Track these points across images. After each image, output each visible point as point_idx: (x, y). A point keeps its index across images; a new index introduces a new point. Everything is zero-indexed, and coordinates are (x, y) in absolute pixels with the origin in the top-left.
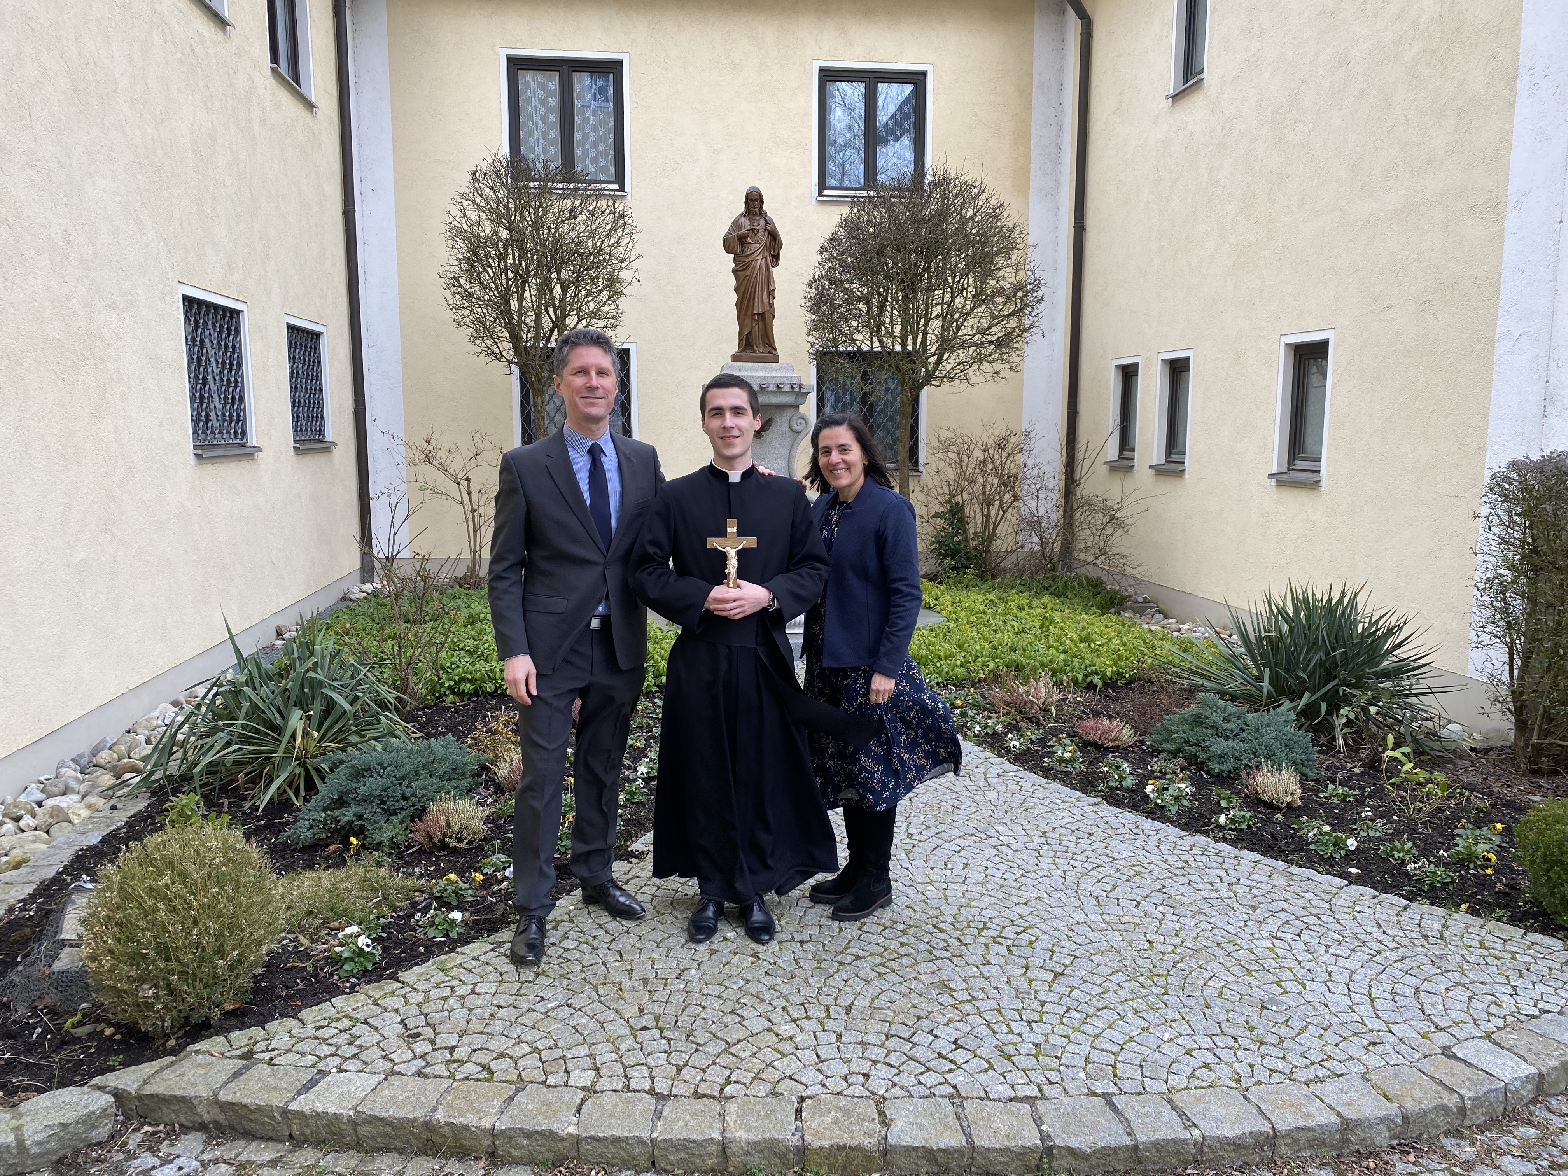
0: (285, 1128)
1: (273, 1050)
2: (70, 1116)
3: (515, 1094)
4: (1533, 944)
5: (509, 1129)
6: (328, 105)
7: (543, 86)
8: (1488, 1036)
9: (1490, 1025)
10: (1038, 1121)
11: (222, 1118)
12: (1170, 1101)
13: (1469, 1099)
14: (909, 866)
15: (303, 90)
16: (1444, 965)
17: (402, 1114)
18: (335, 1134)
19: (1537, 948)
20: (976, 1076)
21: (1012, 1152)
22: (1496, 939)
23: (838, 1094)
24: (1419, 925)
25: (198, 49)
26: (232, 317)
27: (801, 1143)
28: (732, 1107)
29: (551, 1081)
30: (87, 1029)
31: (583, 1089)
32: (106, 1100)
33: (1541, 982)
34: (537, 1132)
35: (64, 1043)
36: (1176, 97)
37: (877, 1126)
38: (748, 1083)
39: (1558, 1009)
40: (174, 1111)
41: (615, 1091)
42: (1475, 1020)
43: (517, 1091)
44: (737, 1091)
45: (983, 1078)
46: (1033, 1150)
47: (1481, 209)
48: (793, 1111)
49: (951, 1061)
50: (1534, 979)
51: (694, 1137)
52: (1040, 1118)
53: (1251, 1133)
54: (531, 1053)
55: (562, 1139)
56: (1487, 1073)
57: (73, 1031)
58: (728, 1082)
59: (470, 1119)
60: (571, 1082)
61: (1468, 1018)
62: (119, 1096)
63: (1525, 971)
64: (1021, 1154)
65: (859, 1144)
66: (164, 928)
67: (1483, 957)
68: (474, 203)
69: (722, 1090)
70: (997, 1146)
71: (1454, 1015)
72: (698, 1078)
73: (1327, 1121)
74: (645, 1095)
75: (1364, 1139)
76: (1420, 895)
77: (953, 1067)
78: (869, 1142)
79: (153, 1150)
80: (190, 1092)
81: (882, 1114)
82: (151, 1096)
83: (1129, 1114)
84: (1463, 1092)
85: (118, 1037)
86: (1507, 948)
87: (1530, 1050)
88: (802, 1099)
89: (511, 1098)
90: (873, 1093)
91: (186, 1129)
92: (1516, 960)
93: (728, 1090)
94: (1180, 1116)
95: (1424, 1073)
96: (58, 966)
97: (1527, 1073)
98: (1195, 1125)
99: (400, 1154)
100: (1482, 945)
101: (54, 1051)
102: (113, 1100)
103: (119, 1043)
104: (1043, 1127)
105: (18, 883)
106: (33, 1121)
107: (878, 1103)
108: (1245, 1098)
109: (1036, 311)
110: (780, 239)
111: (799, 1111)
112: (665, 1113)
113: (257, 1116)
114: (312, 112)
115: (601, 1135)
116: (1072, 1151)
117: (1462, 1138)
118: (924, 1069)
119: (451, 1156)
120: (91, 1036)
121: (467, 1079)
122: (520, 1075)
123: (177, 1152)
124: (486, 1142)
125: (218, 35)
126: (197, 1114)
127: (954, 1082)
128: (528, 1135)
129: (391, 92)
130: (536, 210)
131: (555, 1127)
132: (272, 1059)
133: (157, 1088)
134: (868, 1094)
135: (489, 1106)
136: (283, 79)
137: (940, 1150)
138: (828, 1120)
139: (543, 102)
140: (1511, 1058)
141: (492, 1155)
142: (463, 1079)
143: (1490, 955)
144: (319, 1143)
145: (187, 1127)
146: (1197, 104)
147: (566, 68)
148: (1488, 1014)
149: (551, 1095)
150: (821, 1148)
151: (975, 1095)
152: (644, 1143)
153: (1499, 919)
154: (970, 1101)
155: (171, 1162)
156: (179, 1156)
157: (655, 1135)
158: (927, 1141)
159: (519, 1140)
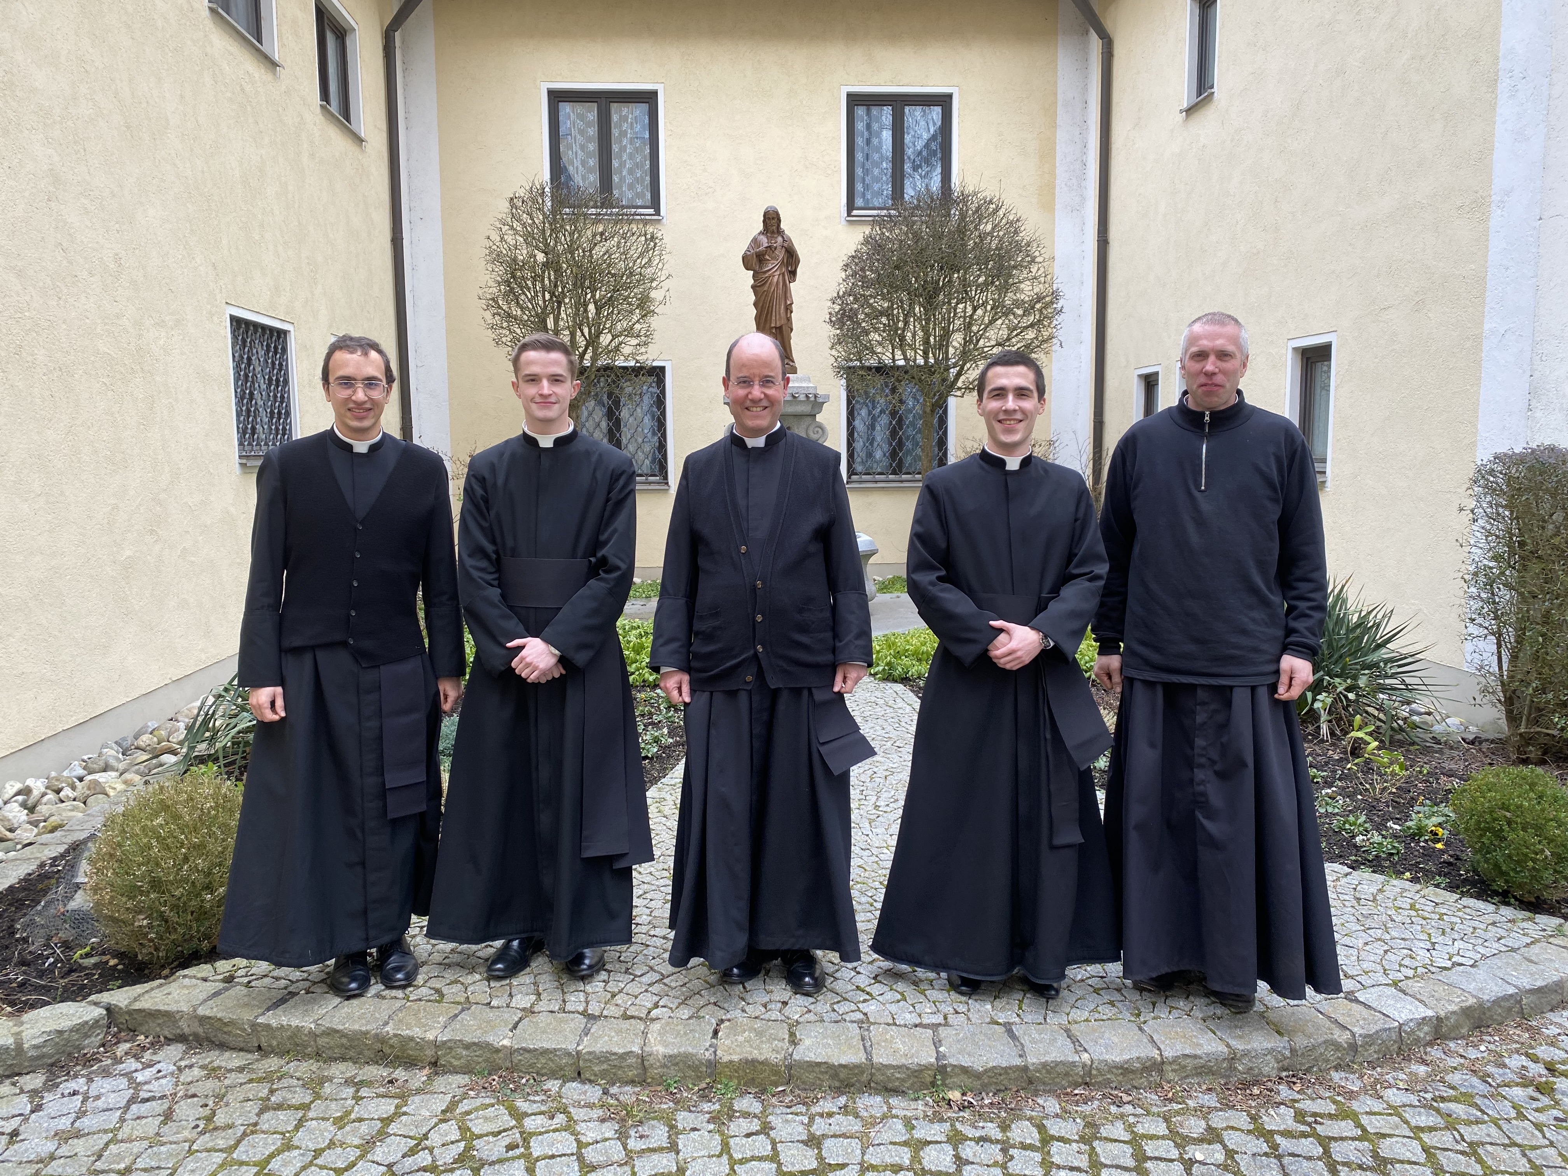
0: (255, 1039)
1: (252, 975)
2: (66, 1024)
3: (460, 1013)
4: (1465, 907)
5: (450, 1040)
6: (377, 139)
7: (582, 117)
8: (1395, 984)
9: (1399, 975)
10: (937, 1044)
11: (200, 1030)
12: (1067, 1030)
13: (1360, 1035)
14: (870, 833)
15: (353, 127)
16: (1368, 923)
17: (356, 1027)
18: (298, 1045)
19: (1468, 910)
20: (887, 1005)
21: (908, 1069)
22: (1428, 903)
23: (756, 1018)
24: (1355, 889)
25: (248, 88)
26: (279, 337)
27: (712, 1057)
28: (656, 1026)
29: (494, 1003)
30: (93, 960)
31: (524, 1009)
32: (100, 1012)
33: (1462, 939)
34: (474, 1044)
35: (71, 971)
36: (1190, 111)
37: (786, 1044)
38: (674, 1007)
39: (1471, 962)
40: (159, 1024)
41: (552, 1012)
42: (1385, 970)
43: (463, 1010)
44: (663, 1013)
45: (893, 1008)
46: (927, 1067)
47: (1467, 209)
48: (711, 1031)
49: (868, 993)
50: (1456, 936)
51: (616, 1050)
52: (940, 1041)
53: (1138, 1058)
54: (481, 980)
55: (498, 1051)
56: (1384, 1014)
57: (81, 961)
58: (656, 1006)
59: (416, 1032)
60: (513, 1005)
61: (1379, 968)
62: (110, 1010)
63: (1448, 930)
64: (916, 1071)
65: (766, 1059)
66: (158, 864)
67: (1410, 917)
68: (512, 228)
69: (649, 1012)
70: (894, 1063)
71: (1365, 965)
72: (630, 1003)
73: (1214, 1050)
74: (577, 1015)
75: (1251, 1069)
76: (1364, 864)
77: (868, 997)
78: (775, 1058)
79: (137, 1057)
80: (173, 1008)
81: (792, 1034)
82: (140, 1011)
83: (1025, 1040)
84: (1355, 1030)
85: (120, 967)
86: (1437, 910)
87: (1433, 996)
88: (722, 1021)
89: (456, 1016)
90: (789, 1018)
91: (169, 1041)
92: (1443, 920)
93: (654, 1013)
94: (1073, 1043)
95: (1321, 1013)
96: (73, 905)
97: (1423, 1015)
98: (1085, 1050)
99: (355, 1063)
100: (1412, 907)
101: (62, 977)
102: (105, 1012)
103: (120, 971)
104: (941, 1049)
105: (51, 844)
106: (32, 1028)
107: (791, 1026)
108: (1140, 1029)
109: (1055, 322)
110: (797, 256)
111: (716, 1033)
112: (592, 1031)
113: (230, 1029)
114: (361, 146)
115: (532, 1047)
116: (965, 1070)
117: (1352, 1073)
118: (839, 998)
119: (399, 1066)
120: (96, 966)
121: (420, 1000)
122: (468, 998)
123: (158, 1059)
124: (430, 1052)
125: (269, 77)
126: (178, 1027)
127: (865, 1011)
128: (468, 1046)
129: (439, 126)
130: (571, 234)
131: (490, 1039)
132: (249, 982)
133: (145, 1004)
134: (783, 1018)
135: (434, 1022)
136: (333, 115)
137: (841, 1066)
138: (740, 1039)
139: (582, 132)
140: (1412, 1003)
141: (434, 1064)
142: (416, 1000)
143: (1418, 916)
144: (282, 1053)
145: (170, 1040)
146: (1209, 116)
147: (604, 100)
148: (1400, 965)
149: (491, 1014)
150: (731, 1062)
151: (882, 1020)
152: (569, 1054)
153: (1437, 886)
154: (876, 1026)
155: (151, 1066)
156: (159, 1062)
157: (580, 1048)
158: (829, 1057)
159: (459, 1051)
